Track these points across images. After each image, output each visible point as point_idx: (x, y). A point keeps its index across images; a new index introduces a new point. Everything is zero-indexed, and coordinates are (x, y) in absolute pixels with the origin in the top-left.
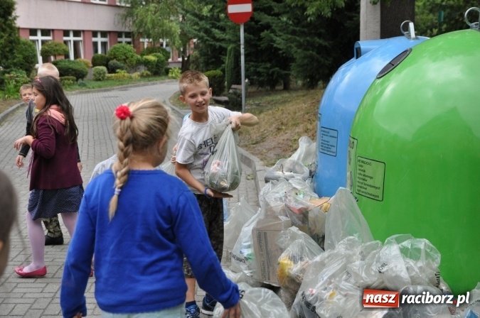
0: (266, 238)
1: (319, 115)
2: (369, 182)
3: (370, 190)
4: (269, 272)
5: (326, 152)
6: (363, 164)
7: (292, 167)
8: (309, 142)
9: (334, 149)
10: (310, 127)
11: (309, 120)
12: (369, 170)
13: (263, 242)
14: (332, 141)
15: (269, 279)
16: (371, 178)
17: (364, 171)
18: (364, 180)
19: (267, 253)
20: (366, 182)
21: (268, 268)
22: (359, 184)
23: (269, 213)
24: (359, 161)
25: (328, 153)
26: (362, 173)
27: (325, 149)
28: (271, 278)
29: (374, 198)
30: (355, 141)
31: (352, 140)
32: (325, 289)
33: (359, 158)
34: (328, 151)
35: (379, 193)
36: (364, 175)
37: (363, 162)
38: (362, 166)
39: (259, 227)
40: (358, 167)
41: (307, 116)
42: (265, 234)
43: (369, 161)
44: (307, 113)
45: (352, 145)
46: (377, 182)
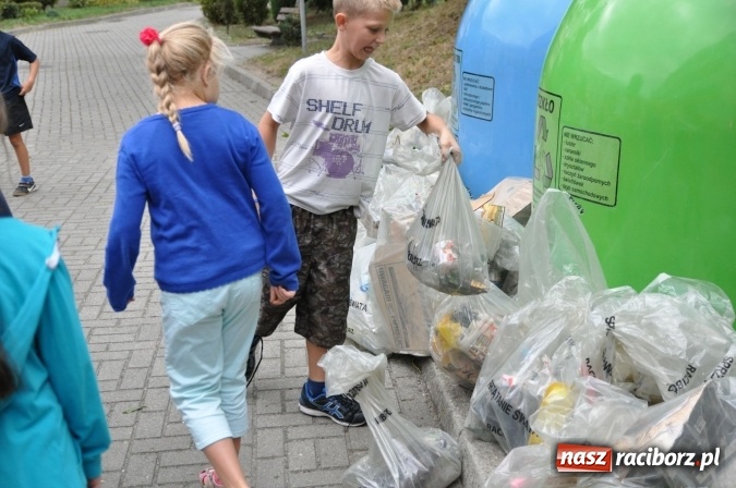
0: (392, 275)
1: (457, 53)
2: (588, 172)
3: (589, 187)
4: (406, 334)
5: (473, 114)
6: (574, 141)
7: (413, 140)
8: (438, 97)
9: (487, 109)
10: (412, 69)
11: (410, 58)
12: (588, 151)
13: (390, 284)
14: (486, 96)
15: (407, 346)
16: (592, 165)
17: (578, 153)
18: (577, 168)
19: (399, 303)
20: (581, 173)
21: (404, 327)
22: (567, 176)
23: (392, 233)
24: (567, 135)
25: (477, 115)
26: (575, 156)
27: (471, 108)
28: (410, 343)
29: (600, 201)
30: (556, 100)
31: (550, 98)
32: (535, 376)
33: (566, 130)
34: (477, 112)
35: (608, 192)
36: (577, 161)
37: (574, 136)
38: (573, 145)
39: (379, 260)
40: (565, 146)
41: (405, 52)
42: (391, 269)
43: (587, 135)
44: (406, 48)
45: (550, 106)
46: (605, 171)
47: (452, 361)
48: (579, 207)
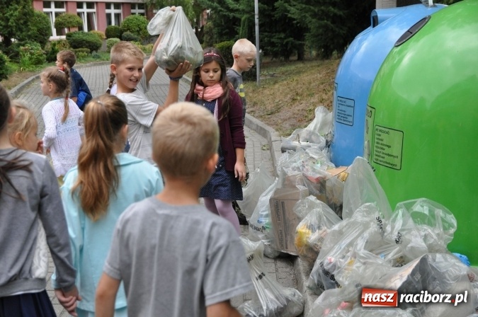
0: (283, 207)
1: (335, 85)
2: (387, 150)
3: (387, 159)
4: (286, 241)
5: (342, 122)
6: (380, 133)
7: (308, 137)
8: (325, 112)
9: (350, 119)
10: (325, 97)
11: (324, 90)
12: (387, 139)
13: (281, 211)
14: (349, 111)
15: (287, 248)
16: (389, 147)
17: (382, 140)
18: (382, 148)
19: (285, 223)
20: (384, 151)
21: (286, 237)
22: (377, 153)
23: (286, 182)
24: (377, 130)
25: (345, 122)
26: (380, 142)
27: (342, 118)
28: (289, 247)
29: (392, 166)
30: (373, 110)
31: (370, 109)
32: (343, 257)
33: (377, 127)
34: (345, 121)
35: (397, 161)
36: (382, 144)
37: (380, 131)
38: (380, 135)
39: (276, 196)
40: (376, 136)
41: (322, 86)
42: (283, 203)
43: (387, 130)
44: (322, 84)
45: (370, 114)
46: (396, 150)
47: (305, 252)
48: (373, 168)
